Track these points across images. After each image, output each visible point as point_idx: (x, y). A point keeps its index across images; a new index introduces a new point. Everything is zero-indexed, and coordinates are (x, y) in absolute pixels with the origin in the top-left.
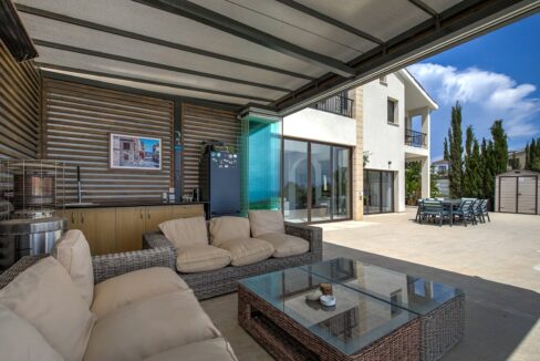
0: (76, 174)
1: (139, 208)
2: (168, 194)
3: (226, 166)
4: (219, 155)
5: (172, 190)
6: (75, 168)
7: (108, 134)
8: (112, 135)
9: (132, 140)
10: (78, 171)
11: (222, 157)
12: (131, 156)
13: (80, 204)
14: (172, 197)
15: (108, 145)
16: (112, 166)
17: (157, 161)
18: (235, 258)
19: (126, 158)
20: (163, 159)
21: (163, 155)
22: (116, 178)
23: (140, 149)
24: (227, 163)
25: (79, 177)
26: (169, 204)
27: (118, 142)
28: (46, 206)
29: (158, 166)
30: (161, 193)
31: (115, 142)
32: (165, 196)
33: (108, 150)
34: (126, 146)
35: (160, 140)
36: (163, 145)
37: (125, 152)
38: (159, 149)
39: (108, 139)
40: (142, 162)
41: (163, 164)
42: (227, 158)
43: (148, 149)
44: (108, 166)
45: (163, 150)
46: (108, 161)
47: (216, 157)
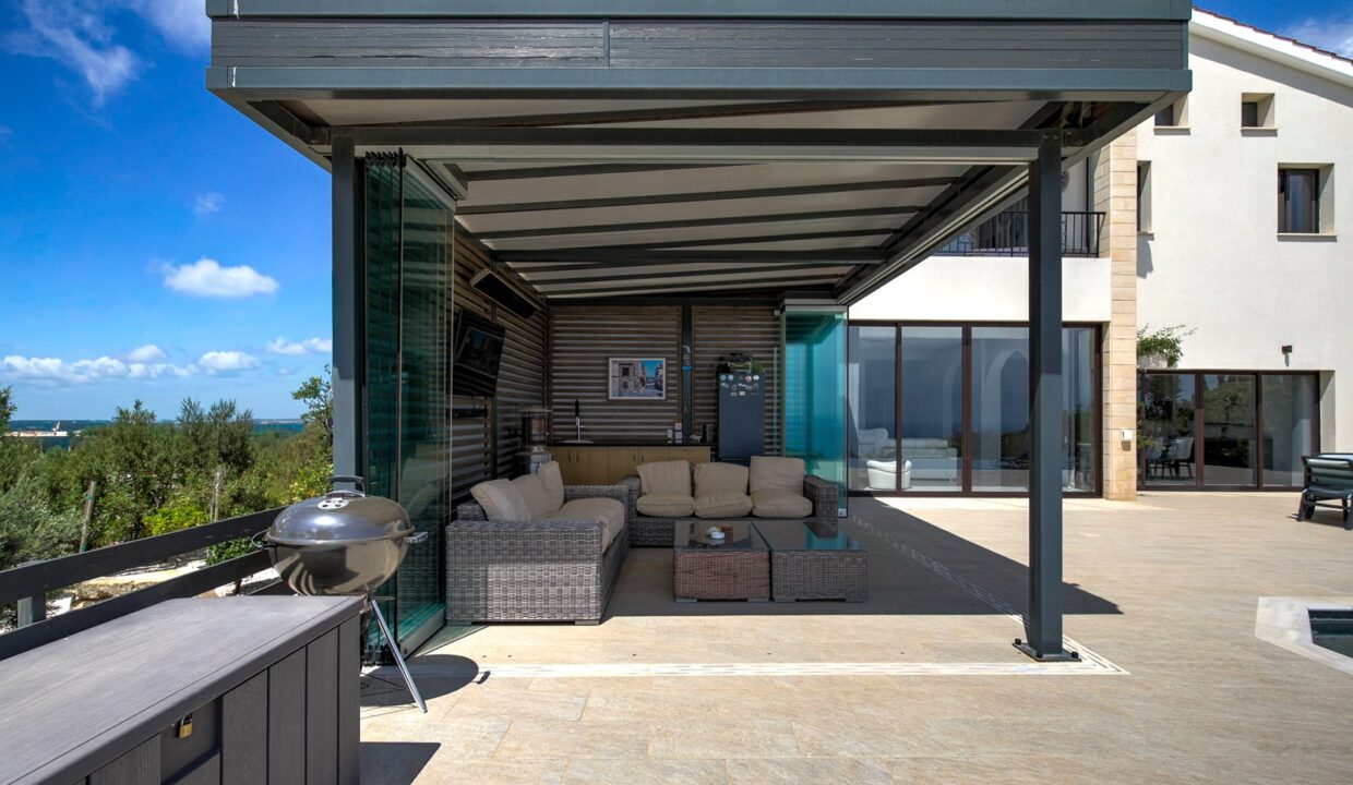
0: (574, 407)
1: (632, 448)
2: (674, 431)
3: (742, 393)
4: (731, 377)
5: (678, 426)
6: (573, 401)
7: (607, 359)
8: (611, 360)
9: (630, 364)
10: (577, 404)
11: (736, 381)
12: (631, 384)
13: (579, 441)
14: (679, 435)
15: (607, 371)
16: (611, 397)
17: (661, 389)
18: (698, 508)
19: (625, 386)
20: (668, 385)
21: (667, 378)
22: (614, 411)
23: (641, 374)
24: (743, 389)
25: (577, 411)
26: (674, 444)
27: (617, 367)
28: (540, 443)
29: (661, 395)
30: (666, 430)
31: (614, 368)
32: (670, 435)
33: (606, 378)
34: (625, 372)
35: (664, 360)
36: (668, 365)
37: (625, 379)
38: (663, 372)
39: (607, 365)
40: (642, 390)
41: (667, 391)
42: (744, 382)
43: (650, 374)
44: (607, 397)
45: (667, 372)
46: (606, 391)
47: (727, 381)
